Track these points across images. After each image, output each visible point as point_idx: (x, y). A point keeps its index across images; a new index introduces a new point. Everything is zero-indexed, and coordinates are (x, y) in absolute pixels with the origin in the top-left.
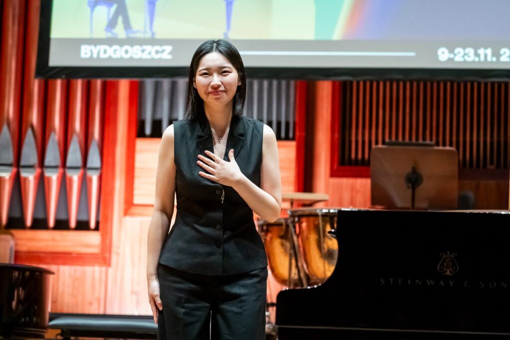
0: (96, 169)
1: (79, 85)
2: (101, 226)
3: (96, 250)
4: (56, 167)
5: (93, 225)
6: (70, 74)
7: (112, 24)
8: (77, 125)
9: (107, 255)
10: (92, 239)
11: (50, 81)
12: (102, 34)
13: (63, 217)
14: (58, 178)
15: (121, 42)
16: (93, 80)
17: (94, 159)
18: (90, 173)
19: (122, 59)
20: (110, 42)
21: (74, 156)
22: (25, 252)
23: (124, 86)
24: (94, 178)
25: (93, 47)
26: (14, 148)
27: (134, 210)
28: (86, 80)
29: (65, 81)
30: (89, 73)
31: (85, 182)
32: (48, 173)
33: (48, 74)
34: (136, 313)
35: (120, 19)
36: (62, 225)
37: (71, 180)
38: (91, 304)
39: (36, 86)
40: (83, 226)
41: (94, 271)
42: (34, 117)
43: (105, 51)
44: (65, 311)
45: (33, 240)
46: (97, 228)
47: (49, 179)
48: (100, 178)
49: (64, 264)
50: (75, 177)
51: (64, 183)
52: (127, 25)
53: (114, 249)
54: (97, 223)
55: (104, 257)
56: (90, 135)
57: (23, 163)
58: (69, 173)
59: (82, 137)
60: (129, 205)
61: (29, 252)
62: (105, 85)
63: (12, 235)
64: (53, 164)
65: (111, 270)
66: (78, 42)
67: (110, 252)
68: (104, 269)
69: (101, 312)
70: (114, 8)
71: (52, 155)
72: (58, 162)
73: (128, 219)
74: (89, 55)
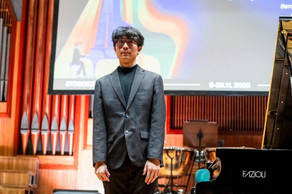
0: (72, 131)
1: (65, 97)
2: (74, 154)
3: (72, 164)
4: (56, 130)
5: (70, 153)
6: (61, 93)
8: (64, 113)
9: (76, 166)
10: (69, 160)
11: (54, 96)
13: (58, 150)
14: (57, 135)
15: (82, 80)
16: (71, 95)
17: (71, 127)
18: (69, 133)
19: (82, 87)
20: (78, 80)
21: (63, 126)
22: (43, 165)
23: (83, 97)
24: (71, 134)
25: (70, 82)
26: (39, 122)
27: (87, 147)
28: (68, 95)
29: (60, 96)
30: (69, 93)
31: (67, 136)
32: (52, 133)
33: (52, 93)
34: (88, 189)
36: (58, 153)
37: (62, 135)
38: (70, 185)
39: (48, 97)
40: (66, 154)
41: (70, 172)
42: (47, 110)
43: (76, 84)
44: (60, 188)
45: (46, 159)
46: (72, 155)
47: (53, 135)
48: (74, 135)
49: (59, 169)
50: (63, 134)
51: (59, 137)
53: (79, 163)
54: (72, 153)
55: (75, 166)
56: (69, 118)
57: (42, 128)
58: (61, 133)
59: (66, 118)
60: (85, 145)
61: (44, 165)
62: (75, 97)
63: (38, 158)
64: (55, 129)
65: (78, 172)
66: (64, 80)
67: (77, 164)
68: (75, 171)
69: (74, 189)
70: (79, 66)
71: (54, 126)
72: (57, 128)
73: (85, 151)
74: (69, 86)
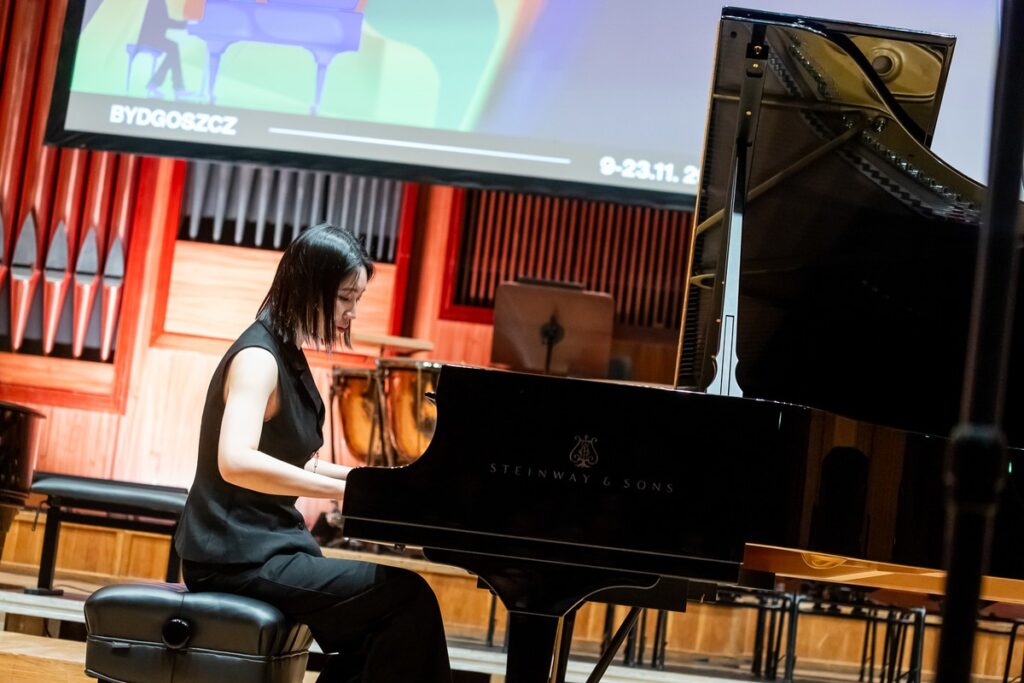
0: (117, 278)
1: (104, 159)
2: (116, 358)
3: (106, 390)
4: (61, 270)
5: (105, 355)
6: (93, 142)
7: (157, 80)
8: (96, 215)
9: (122, 398)
10: (100, 375)
11: (65, 151)
12: (142, 92)
13: (64, 340)
14: (62, 286)
15: (167, 106)
16: (124, 155)
17: (115, 265)
18: (107, 283)
19: (166, 129)
20: (153, 104)
21: (88, 257)
22: (7, 384)
23: (166, 166)
24: (113, 289)
25: (127, 109)
27: (163, 339)
28: (114, 153)
29: (85, 152)
30: (119, 144)
31: (99, 294)
32: (49, 278)
33: (62, 139)
34: (154, 482)
35: (169, 74)
36: (62, 351)
37: (80, 290)
38: (93, 464)
39: (44, 155)
40: (91, 355)
41: (100, 420)
42: (38, 199)
43: (144, 117)
44: (57, 470)
45: (20, 368)
46: (110, 360)
47: (51, 286)
48: (122, 291)
49: (61, 405)
50: (86, 286)
51: (71, 293)
52: (178, 84)
53: (132, 391)
54: (112, 353)
55: (116, 400)
56: (112, 231)
57: (15, 260)
58: (79, 280)
59: (101, 232)
60: (158, 332)
61: (13, 385)
62: (139, 163)
64: (57, 265)
65: (125, 420)
66: (107, 101)
67: (126, 396)
68: (115, 417)
69: (107, 476)
71: (58, 254)
72: (65, 263)
73: (155, 351)
74: (121, 120)
